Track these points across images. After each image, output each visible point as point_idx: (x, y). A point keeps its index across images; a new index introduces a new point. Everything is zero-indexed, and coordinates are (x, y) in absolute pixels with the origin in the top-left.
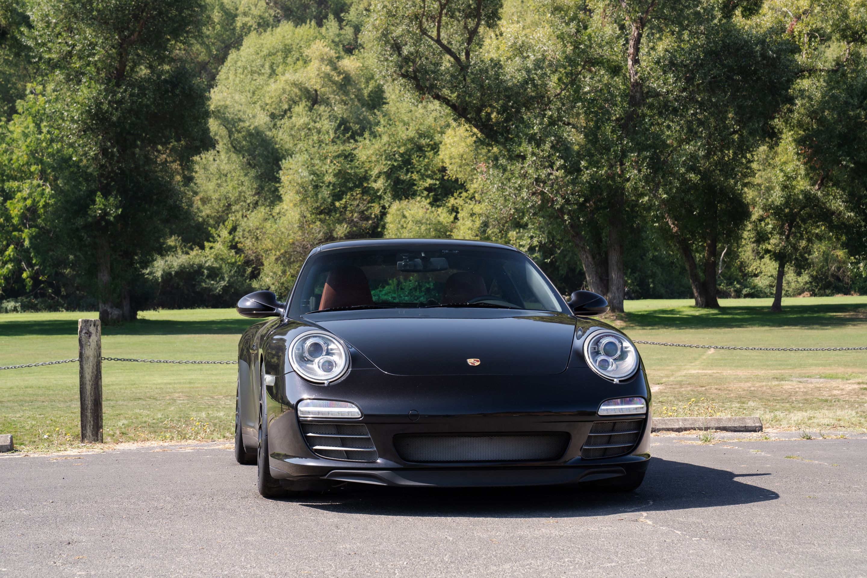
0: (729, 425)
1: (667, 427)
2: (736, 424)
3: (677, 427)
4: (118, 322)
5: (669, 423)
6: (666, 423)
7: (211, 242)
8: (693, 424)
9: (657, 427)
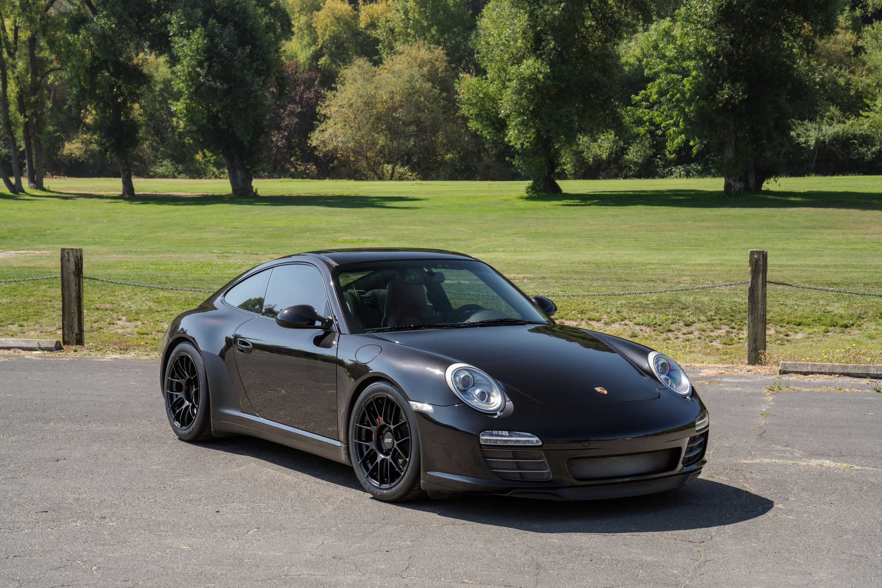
0: (853, 371)
1: (796, 370)
2: (860, 371)
3: (805, 371)
4: (740, 194)
5: (799, 367)
6: (796, 367)
7: (867, 111)
8: (820, 369)
9: (787, 370)
